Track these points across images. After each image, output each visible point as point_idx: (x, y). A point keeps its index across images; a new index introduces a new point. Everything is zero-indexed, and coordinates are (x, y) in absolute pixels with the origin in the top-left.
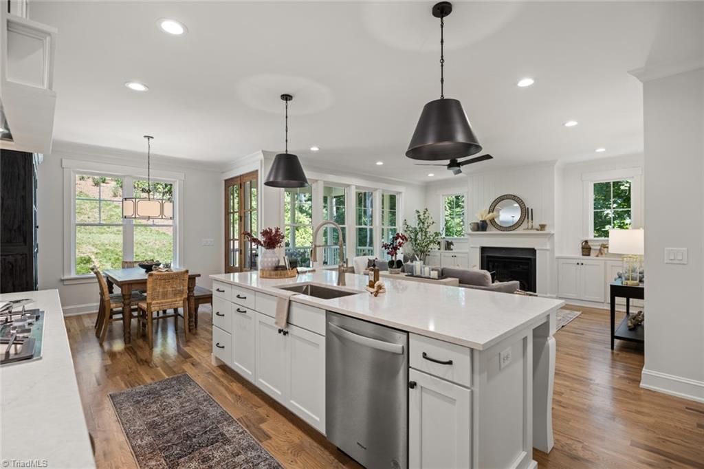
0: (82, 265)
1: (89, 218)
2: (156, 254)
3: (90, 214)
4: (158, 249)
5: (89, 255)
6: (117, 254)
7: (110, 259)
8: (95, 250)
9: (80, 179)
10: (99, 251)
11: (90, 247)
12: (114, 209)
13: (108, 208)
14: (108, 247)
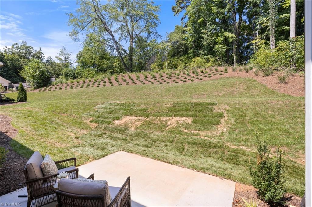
0: (216, 118)
1: (236, 89)
2: (277, 113)
3: (238, 86)
4: (279, 109)
5: (223, 111)
6: (241, 112)
7: (236, 115)
8: (228, 108)
9: (240, 71)
10: (230, 109)
11: (226, 106)
12: (253, 83)
13: (249, 82)
14: (237, 106)
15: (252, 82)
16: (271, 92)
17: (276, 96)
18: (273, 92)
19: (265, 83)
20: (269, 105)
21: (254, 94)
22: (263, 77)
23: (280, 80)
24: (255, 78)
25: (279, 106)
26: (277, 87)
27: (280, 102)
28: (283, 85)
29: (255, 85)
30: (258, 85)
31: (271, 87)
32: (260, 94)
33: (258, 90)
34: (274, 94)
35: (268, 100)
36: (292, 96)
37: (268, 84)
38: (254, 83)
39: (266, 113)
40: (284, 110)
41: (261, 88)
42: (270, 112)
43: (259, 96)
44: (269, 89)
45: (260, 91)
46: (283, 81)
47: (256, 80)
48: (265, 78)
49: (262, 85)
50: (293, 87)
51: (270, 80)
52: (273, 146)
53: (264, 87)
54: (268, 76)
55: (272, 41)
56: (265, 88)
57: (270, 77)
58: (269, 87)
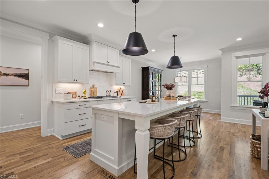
17: (244, 89)
28: (249, 83)
36: (251, 89)
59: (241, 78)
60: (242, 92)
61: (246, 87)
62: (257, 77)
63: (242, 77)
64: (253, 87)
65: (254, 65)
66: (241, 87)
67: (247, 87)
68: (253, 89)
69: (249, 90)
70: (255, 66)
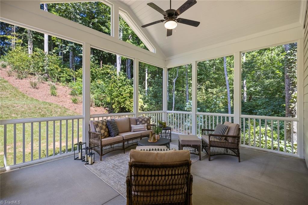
15: (3, 82)
16: (22, 95)
17: (26, 99)
18: (23, 96)
19: (17, 86)
20: (14, 108)
21: (3, 96)
22: (16, 79)
23: (32, 85)
24: (7, 79)
25: (23, 109)
26: (28, 91)
27: (25, 106)
28: (33, 90)
29: (6, 87)
30: (9, 86)
31: (23, 91)
32: (10, 97)
33: (8, 92)
34: (24, 97)
35: (15, 103)
36: (39, 101)
37: (20, 87)
38: (5, 84)
39: (9, 116)
40: (26, 113)
41: (12, 91)
42: (13, 115)
43: (8, 99)
44: (20, 92)
45: (11, 94)
46: (34, 86)
47: (7, 81)
48: (18, 80)
49: (13, 88)
50: (41, 93)
51: (23, 84)
52: (9, 144)
53: (16, 89)
54: (22, 79)
55: (30, 45)
56: (16, 91)
57: (24, 80)
58: (20, 90)
59: (19, 81)
60: (24, 104)
61: (29, 96)
62: (44, 83)
63: (22, 80)
64: (40, 97)
65: (39, 66)
66: (21, 97)
67: (32, 96)
68: (40, 100)
69: (35, 102)
70: (41, 68)
